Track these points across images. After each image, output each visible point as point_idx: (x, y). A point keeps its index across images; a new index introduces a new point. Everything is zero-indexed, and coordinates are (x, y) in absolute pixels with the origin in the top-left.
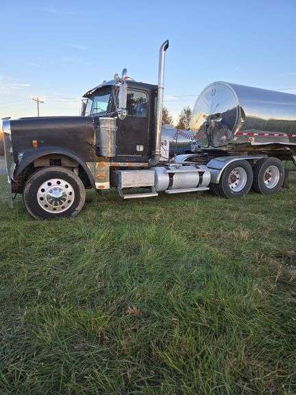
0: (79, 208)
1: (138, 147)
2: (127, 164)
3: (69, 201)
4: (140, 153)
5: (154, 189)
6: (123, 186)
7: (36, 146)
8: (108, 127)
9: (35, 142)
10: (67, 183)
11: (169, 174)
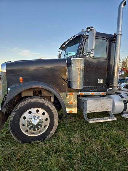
0: (53, 132)
1: (99, 80)
2: (90, 93)
3: (45, 126)
4: (100, 85)
5: (112, 114)
6: (88, 112)
7: (22, 81)
8: (78, 65)
9: (21, 78)
10: (44, 111)
11: (124, 101)
